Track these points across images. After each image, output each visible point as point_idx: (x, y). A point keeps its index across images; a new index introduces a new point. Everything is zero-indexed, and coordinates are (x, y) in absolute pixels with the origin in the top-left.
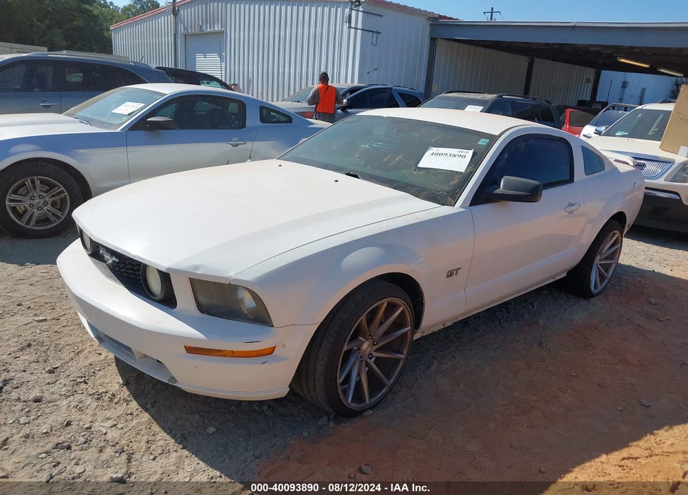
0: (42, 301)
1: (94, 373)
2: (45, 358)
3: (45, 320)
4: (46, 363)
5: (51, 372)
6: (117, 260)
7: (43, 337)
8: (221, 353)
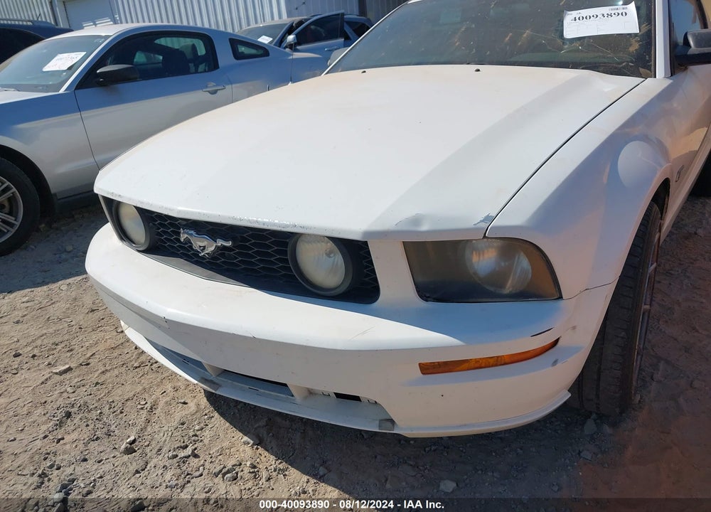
0: (48, 342)
1: (196, 435)
2: (105, 430)
3: (70, 369)
4: (111, 438)
5: (129, 451)
6: (229, 244)
7: (81, 396)
8: (466, 365)
